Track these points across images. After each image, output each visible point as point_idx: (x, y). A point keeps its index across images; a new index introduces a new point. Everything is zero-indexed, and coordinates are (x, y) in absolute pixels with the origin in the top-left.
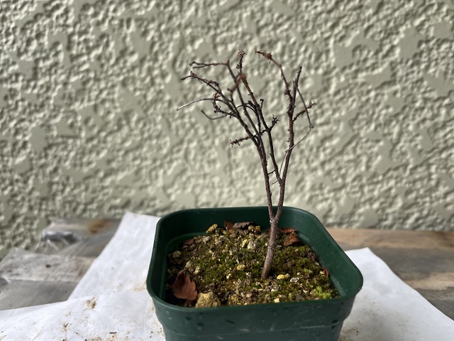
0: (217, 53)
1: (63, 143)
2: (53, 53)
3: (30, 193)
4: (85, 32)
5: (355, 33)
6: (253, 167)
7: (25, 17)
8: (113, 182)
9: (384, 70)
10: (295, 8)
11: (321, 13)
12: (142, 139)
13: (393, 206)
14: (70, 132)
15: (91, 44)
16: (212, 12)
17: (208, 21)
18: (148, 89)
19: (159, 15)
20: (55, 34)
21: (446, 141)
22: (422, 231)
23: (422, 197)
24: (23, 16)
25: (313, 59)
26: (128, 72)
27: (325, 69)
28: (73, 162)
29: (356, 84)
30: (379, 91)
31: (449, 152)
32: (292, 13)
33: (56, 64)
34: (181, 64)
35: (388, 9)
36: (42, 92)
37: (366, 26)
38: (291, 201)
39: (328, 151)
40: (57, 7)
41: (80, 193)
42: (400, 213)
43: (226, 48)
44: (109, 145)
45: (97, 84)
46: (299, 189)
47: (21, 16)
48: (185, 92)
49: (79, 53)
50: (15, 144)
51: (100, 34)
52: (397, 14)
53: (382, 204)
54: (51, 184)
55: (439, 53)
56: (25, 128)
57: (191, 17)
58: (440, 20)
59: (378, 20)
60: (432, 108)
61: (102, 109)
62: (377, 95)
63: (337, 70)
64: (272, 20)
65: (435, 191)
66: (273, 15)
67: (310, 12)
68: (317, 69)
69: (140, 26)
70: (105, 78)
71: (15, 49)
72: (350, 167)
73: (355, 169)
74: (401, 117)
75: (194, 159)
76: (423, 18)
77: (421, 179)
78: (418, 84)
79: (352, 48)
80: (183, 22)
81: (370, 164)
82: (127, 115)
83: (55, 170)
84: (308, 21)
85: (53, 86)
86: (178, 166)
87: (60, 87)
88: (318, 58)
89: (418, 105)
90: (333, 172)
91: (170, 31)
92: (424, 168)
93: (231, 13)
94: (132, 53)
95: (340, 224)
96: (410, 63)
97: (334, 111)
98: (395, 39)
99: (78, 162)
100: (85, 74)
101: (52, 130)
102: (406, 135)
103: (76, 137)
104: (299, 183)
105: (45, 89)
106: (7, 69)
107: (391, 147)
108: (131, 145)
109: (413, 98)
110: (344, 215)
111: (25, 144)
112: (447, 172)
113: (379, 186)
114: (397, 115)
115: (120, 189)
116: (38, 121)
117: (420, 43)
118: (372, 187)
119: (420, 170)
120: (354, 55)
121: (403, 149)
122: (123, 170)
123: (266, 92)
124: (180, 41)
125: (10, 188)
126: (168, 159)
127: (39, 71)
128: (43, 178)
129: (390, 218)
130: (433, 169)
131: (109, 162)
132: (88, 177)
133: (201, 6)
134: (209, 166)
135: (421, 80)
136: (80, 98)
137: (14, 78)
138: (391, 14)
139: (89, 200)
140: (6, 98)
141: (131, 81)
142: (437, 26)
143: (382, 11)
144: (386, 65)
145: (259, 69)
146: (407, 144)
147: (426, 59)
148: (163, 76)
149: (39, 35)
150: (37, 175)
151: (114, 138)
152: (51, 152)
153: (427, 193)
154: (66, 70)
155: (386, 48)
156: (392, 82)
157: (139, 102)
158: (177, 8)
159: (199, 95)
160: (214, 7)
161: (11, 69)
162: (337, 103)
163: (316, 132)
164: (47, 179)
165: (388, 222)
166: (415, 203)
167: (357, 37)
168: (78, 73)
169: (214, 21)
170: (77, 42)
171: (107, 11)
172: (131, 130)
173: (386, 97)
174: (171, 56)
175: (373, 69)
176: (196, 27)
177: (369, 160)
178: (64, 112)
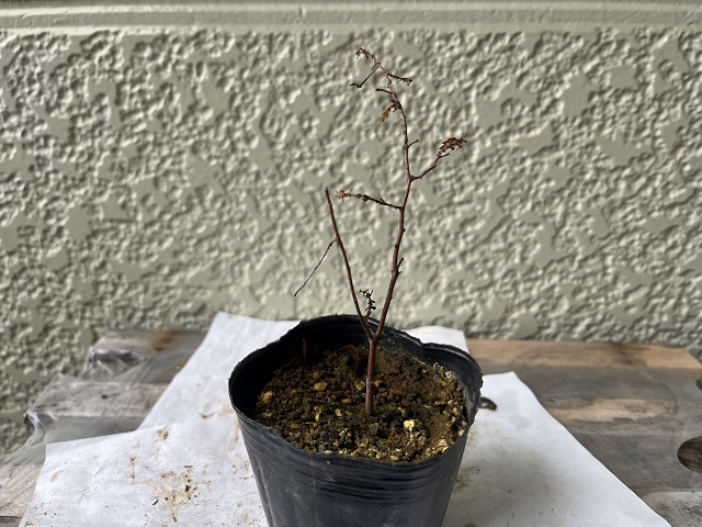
0: (320, 108)
1: (113, 228)
2: (96, 108)
3: (68, 296)
4: (141, 80)
5: (504, 83)
6: (370, 260)
7: (54, 59)
8: (182, 280)
9: (544, 132)
10: (424, 49)
11: (458, 56)
12: (220, 224)
13: (557, 309)
14: (121, 215)
15: (148, 97)
16: (311, 55)
17: (307, 67)
18: (228, 156)
19: (240, 58)
20: (98, 82)
21: (625, 225)
22: (596, 342)
23: (595, 297)
24: (52, 57)
25: (449, 117)
26: (200, 133)
27: (466, 130)
28: (126, 254)
29: (507, 150)
30: (537, 159)
31: (631, 239)
32: (420, 55)
33: (101, 123)
34: (272, 124)
35: (548, 50)
36: (81, 160)
37: (518, 73)
38: (422, 303)
39: (470, 238)
40: (100, 46)
41: (137, 295)
42: (566, 319)
43: (332, 102)
44: (176, 232)
45: (157, 150)
46: (432, 287)
47: (50, 57)
48: (278, 161)
49: (133, 108)
50: (46, 231)
51: (160, 83)
52: (560, 57)
53: (542, 306)
54: (97, 284)
55: (617, 108)
56: (59, 209)
57: (283, 60)
58: (620, 63)
59: (535, 66)
60: (607, 181)
61: (165, 184)
62: (534, 165)
63: (481, 131)
64: (394, 65)
65: (611, 290)
66: (394, 59)
67: (444, 54)
68: (454, 129)
69: (215, 73)
70: (168, 143)
71: (42, 102)
72: (500, 259)
73: (507, 261)
74: (567, 193)
75: (291, 250)
76: (596, 61)
77: (593, 274)
78: (589, 150)
79: (501, 103)
80: (274, 67)
81: (526, 254)
82: (200, 192)
83: (103, 265)
84: (441, 67)
85: (97, 153)
86: (269, 258)
87: (106, 154)
88: (455, 115)
89: (588, 177)
90: (477, 266)
91: (256, 80)
92: (597, 259)
93: (337, 55)
94: (205, 109)
95: (487, 334)
96: (578, 122)
97: (478, 186)
98: (558, 90)
99: (134, 255)
100: (141, 136)
101: (98, 212)
102: (573, 216)
103: (130, 221)
104: (431, 280)
105: (86, 157)
106: (32, 130)
107: (553, 233)
108: (205, 231)
109: (582, 168)
110: (492, 321)
111: (60, 231)
112: (628, 265)
113: (539, 283)
114: (560, 191)
115: (191, 290)
116: (77, 199)
117: (591, 95)
118: (528, 285)
119: (591, 262)
120: (503, 112)
121: (570, 235)
122: (195, 265)
123: (386, 161)
124: (270, 92)
125: (40, 290)
126: (256, 250)
127: (77, 132)
128: (86, 276)
129: (554, 325)
130: (609, 260)
131: (176, 254)
132: (147, 275)
133: (298, 46)
134: (312, 259)
135: (593, 144)
136: (134, 169)
137: (42, 142)
138: (553, 57)
139: (149, 305)
140: (31, 169)
141: (203, 145)
142: (615, 72)
143: (540, 53)
144: (546, 125)
145: (376, 131)
146: (575, 228)
147: (600, 117)
148: (248, 139)
149: (75, 84)
150: (77, 273)
151: (182, 222)
152: (96, 242)
153: (602, 292)
154: (115, 132)
155: (546, 102)
156: (554, 147)
157: (216, 175)
158: (265, 49)
159: (296, 165)
160: (315, 47)
161: (37, 129)
162: (481, 175)
163: (454, 213)
164: (93, 278)
165: (550, 331)
166: (586, 305)
167: (507, 89)
168: (132, 136)
169: (315, 66)
170: (129, 93)
171: (170, 52)
172: (205, 211)
173: (546, 167)
174: (258, 112)
175: (529, 131)
176: (292, 74)
177: (525, 250)
178: (113, 188)
